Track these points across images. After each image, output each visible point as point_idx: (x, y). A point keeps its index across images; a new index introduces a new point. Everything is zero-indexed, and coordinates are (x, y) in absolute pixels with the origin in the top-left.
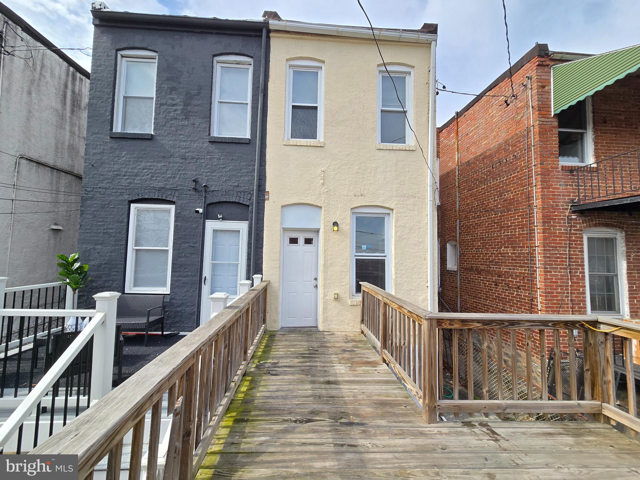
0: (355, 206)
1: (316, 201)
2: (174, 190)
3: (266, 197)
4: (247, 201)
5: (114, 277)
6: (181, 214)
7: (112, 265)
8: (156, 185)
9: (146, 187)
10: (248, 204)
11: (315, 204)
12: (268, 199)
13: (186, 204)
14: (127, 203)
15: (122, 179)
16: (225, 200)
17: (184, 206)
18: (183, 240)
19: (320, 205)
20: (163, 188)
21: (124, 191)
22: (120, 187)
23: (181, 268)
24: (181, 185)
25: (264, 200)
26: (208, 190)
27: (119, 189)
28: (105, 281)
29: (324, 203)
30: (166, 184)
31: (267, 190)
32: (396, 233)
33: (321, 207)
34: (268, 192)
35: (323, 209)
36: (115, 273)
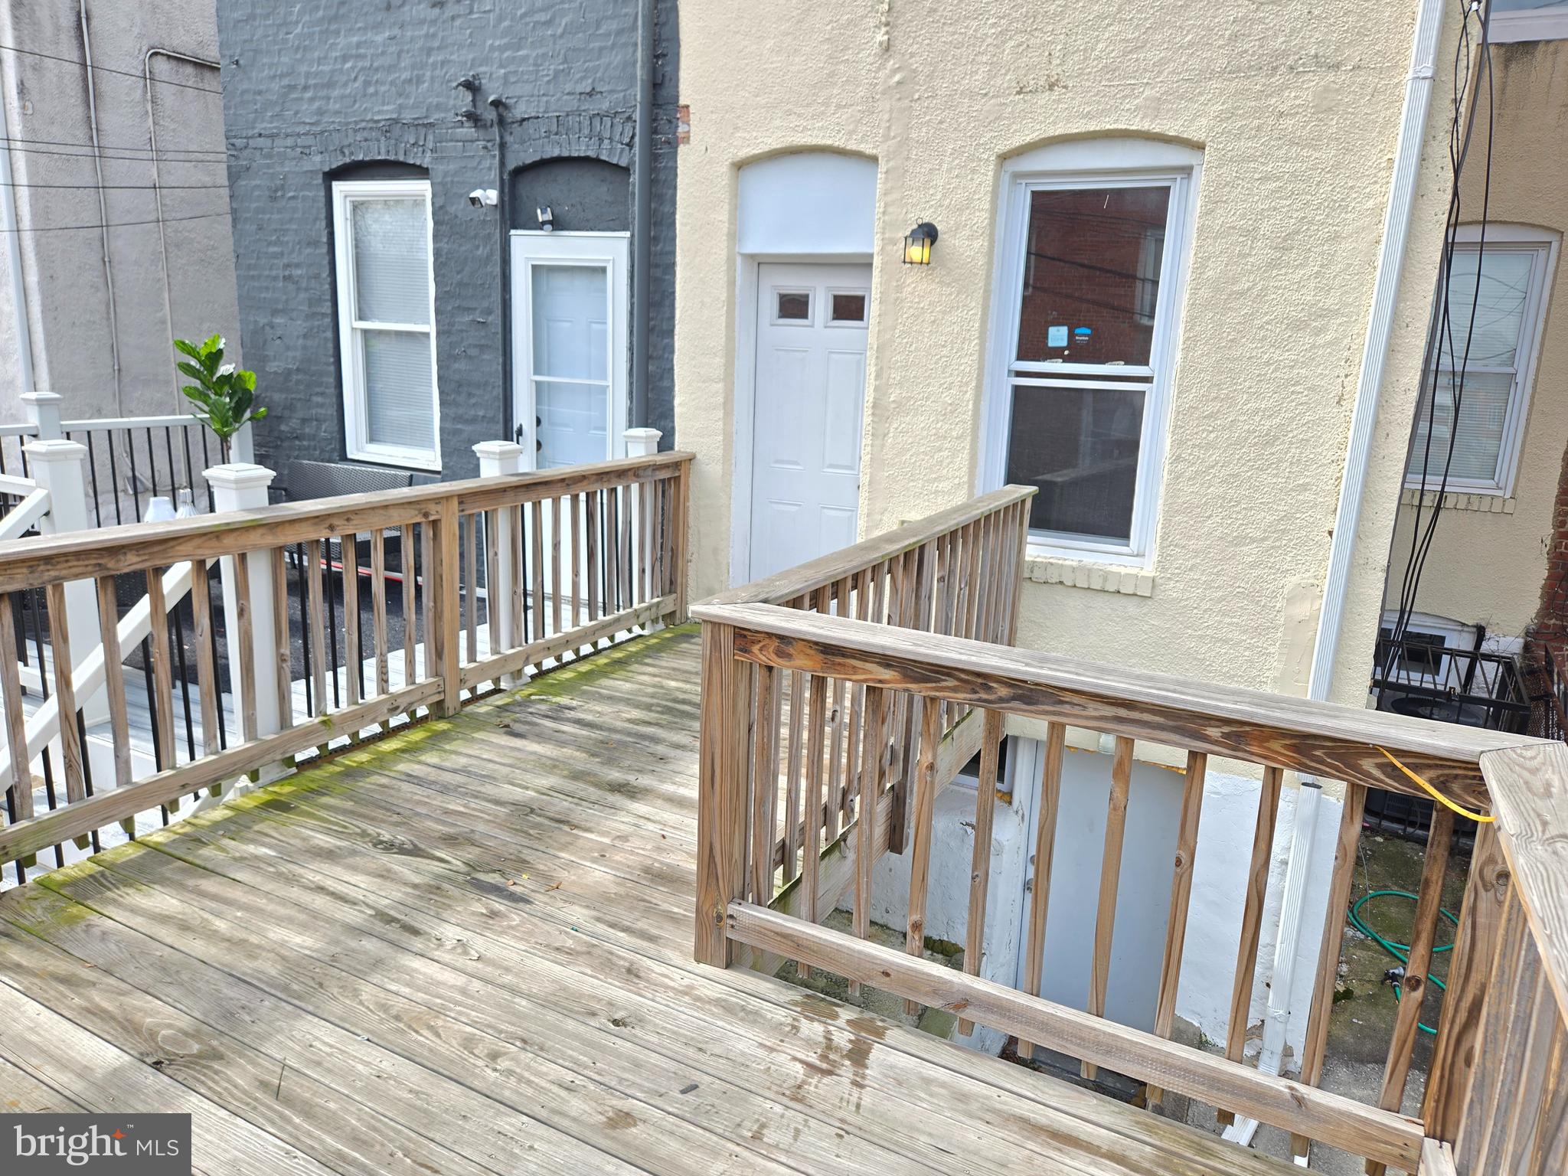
0: (1017, 141)
1: (854, 132)
2: (424, 125)
3: (682, 129)
4: (622, 150)
5: (319, 411)
6: (446, 212)
7: (312, 375)
8: (379, 112)
9: (356, 122)
10: (623, 163)
11: (852, 146)
12: (687, 139)
13: (455, 174)
14: (320, 181)
15: (302, 99)
16: (556, 153)
17: (452, 182)
18: (458, 303)
19: (867, 148)
20: (396, 121)
21: (310, 140)
22: (301, 129)
23: (459, 393)
24: (438, 106)
25: (673, 144)
26: (509, 117)
27: (298, 135)
28: (304, 421)
29: (886, 138)
30: (400, 106)
31: (682, 101)
32: (1201, 266)
33: (874, 159)
34: (687, 107)
35: (883, 166)
36: (319, 399)
